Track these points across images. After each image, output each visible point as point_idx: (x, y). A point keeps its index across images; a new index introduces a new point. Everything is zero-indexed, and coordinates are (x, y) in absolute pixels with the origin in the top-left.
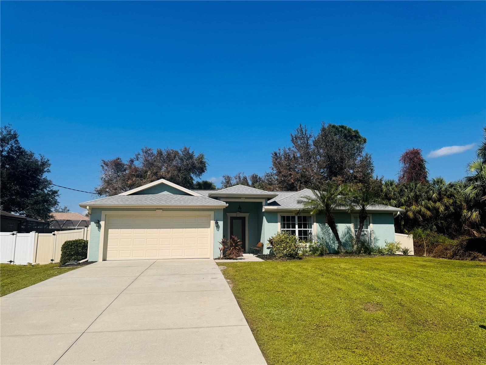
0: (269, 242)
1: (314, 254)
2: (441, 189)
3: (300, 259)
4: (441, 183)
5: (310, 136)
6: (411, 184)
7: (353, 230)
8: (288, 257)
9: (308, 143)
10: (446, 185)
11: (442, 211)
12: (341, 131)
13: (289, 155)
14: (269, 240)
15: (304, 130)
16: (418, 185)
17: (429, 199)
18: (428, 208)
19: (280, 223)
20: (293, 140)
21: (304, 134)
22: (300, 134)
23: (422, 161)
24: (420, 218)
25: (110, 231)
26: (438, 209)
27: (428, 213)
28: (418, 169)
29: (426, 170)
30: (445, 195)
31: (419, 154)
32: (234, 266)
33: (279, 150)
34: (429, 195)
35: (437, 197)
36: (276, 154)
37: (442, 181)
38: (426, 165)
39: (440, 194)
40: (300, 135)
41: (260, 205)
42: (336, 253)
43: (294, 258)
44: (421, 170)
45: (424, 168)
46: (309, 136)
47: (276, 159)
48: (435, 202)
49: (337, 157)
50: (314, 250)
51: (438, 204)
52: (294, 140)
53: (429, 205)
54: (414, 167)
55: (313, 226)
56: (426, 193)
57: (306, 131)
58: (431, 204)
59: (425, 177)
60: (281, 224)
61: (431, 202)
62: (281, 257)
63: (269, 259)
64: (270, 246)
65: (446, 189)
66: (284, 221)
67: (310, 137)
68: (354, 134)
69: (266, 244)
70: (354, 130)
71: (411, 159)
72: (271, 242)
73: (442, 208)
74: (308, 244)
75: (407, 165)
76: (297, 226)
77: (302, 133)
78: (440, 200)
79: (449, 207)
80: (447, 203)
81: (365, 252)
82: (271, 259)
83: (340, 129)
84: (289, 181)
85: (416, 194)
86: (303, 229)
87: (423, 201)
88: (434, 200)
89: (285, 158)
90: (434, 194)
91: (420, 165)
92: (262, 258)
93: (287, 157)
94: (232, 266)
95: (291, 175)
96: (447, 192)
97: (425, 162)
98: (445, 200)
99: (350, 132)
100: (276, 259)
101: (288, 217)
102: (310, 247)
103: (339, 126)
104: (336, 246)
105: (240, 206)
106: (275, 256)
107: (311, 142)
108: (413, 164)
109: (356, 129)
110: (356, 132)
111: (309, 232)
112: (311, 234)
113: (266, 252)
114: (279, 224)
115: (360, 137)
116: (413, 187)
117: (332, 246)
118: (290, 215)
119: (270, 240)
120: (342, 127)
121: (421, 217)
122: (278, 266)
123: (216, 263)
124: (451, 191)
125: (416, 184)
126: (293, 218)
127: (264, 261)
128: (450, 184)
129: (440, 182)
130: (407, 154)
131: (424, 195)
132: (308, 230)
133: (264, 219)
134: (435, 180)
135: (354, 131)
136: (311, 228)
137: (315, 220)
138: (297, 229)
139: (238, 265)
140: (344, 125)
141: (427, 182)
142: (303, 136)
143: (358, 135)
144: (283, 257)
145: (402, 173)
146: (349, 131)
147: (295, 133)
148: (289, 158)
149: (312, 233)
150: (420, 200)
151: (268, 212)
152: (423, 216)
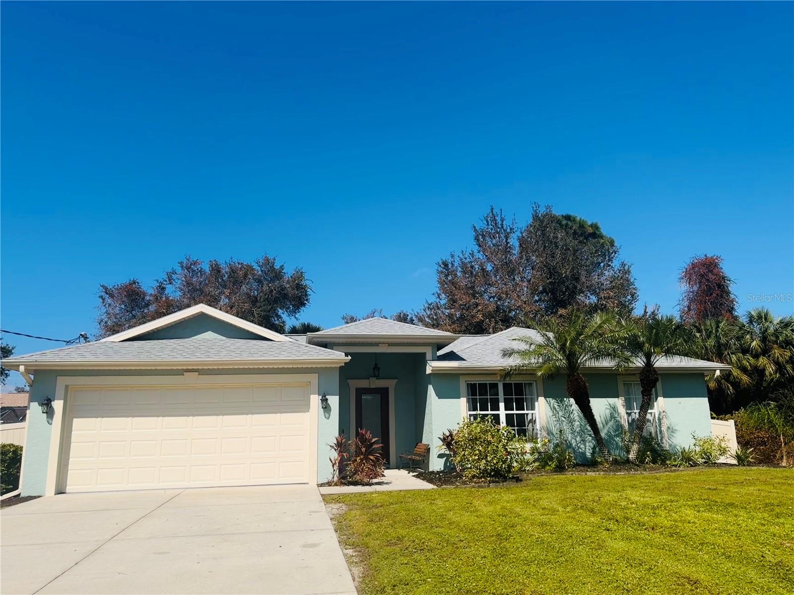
0: (442, 443)
1: (544, 467)
2: (766, 330)
3: (517, 482)
4: (766, 319)
5: (511, 229)
6: (708, 323)
7: (622, 411)
8: (491, 476)
9: (507, 243)
10: (775, 322)
11: (771, 375)
12: (567, 225)
13: (472, 267)
14: (442, 437)
15: (498, 219)
16: (721, 325)
17: (745, 351)
18: (744, 369)
19: (465, 399)
20: (477, 239)
21: (500, 226)
22: (491, 227)
23: (724, 278)
24: (729, 389)
25: (77, 423)
26: (764, 370)
27: (745, 378)
28: (717, 294)
29: (732, 296)
30: (776, 342)
31: (716, 265)
32: (365, 504)
33: (452, 256)
34: (744, 344)
35: (760, 346)
36: (446, 265)
37: (766, 315)
38: (732, 288)
39: (764, 339)
40: (492, 229)
41: (420, 360)
42: (590, 464)
43: (505, 479)
44: (722, 297)
45: (728, 293)
46: (508, 230)
47: (447, 276)
48: (756, 356)
49: (566, 272)
50: (544, 459)
51: (762, 361)
52: (480, 237)
53: (744, 362)
54: (708, 291)
55: (536, 403)
56: (738, 339)
57: (502, 220)
58: (748, 361)
59: (731, 310)
60: (468, 401)
61: (748, 356)
62: (474, 476)
63: (446, 482)
64: (444, 450)
65: (776, 330)
66: (474, 394)
67: (511, 233)
68: (590, 230)
69: (437, 447)
70: (589, 223)
71: (702, 276)
72: (448, 441)
73: (770, 369)
74: (528, 446)
75: (695, 288)
76: (502, 405)
77: (496, 224)
78: (765, 351)
79: (784, 366)
80: (780, 358)
81: (654, 461)
82: (452, 483)
83: (564, 222)
84: (473, 317)
85: (719, 342)
86: (515, 412)
87: (734, 356)
88: (754, 353)
89: (464, 272)
90: (755, 341)
91: (720, 286)
92: (430, 481)
93: (467, 269)
94: (360, 503)
95: (477, 305)
96: (777, 337)
97: (728, 282)
98: (777, 352)
99: (584, 227)
100: (464, 483)
101: (483, 386)
102: (534, 451)
103: (562, 216)
104: (588, 448)
105: (376, 365)
106: (461, 476)
107: (514, 241)
108: (706, 285)
109: (594, 222)
110: (595, 227)
111: (530, 417)
112: (533, 421)
113: (436, 464)
114: (463, 402)
115: (602, 237)
116: (712, 328)
117: (579, 448)
118: (488, 380)
119: (444, 439)
120: (568, 218)
121: (731, 388)
122: (476, 503)
123: (322, 495)
124: (787, 335)
125: (718, 323)
126: (494, 386)
127: (435, 487)
128: (781, 322)
129: (763, 317)
130: (694, 266)
131: (735, 344)
132: (527, 414)
133: (431, 390)
134: (753, 313)
135: (591, 226)
136: (533, 408)
137: (541, 391)
138: (502, 412)
139: (375, 502)
140: (571, 214)
141: (736, 318)
142: (498, 230)
143: (598, 233)
144: (478, 478)
145: (686, 303)
146: (582, 225)
147: (481, 225)
148: (472, 273)
149: (535, 421)
150: (728, 353)
151: (440, 375)
152: (736, 384)
